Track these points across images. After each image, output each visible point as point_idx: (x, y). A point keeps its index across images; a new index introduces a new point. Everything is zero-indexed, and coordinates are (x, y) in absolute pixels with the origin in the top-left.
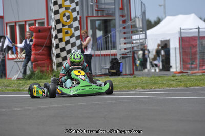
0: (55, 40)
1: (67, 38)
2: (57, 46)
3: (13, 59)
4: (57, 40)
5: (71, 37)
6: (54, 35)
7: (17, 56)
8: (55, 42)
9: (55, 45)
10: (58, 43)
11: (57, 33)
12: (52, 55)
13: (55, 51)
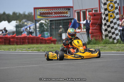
0: (104, 21)
1: (111, 19)
2: (105, 24)
3: (79, 32)
4: (105, 21)
5: (114, 19)
6: (103, 18)
7: (81, 31)
8: (104, 22)
9: (104, 24)
10: (106, 22)
11: (105, 17)
12: (102, 30)
13: (104, 27)
